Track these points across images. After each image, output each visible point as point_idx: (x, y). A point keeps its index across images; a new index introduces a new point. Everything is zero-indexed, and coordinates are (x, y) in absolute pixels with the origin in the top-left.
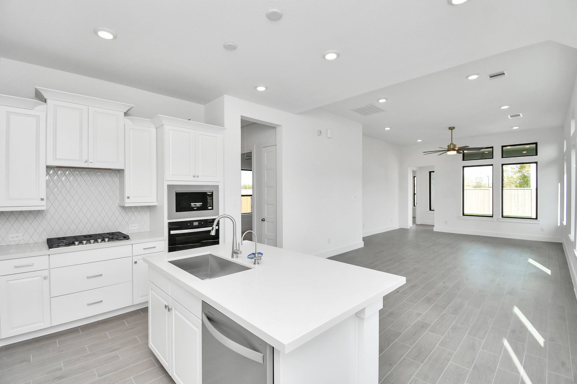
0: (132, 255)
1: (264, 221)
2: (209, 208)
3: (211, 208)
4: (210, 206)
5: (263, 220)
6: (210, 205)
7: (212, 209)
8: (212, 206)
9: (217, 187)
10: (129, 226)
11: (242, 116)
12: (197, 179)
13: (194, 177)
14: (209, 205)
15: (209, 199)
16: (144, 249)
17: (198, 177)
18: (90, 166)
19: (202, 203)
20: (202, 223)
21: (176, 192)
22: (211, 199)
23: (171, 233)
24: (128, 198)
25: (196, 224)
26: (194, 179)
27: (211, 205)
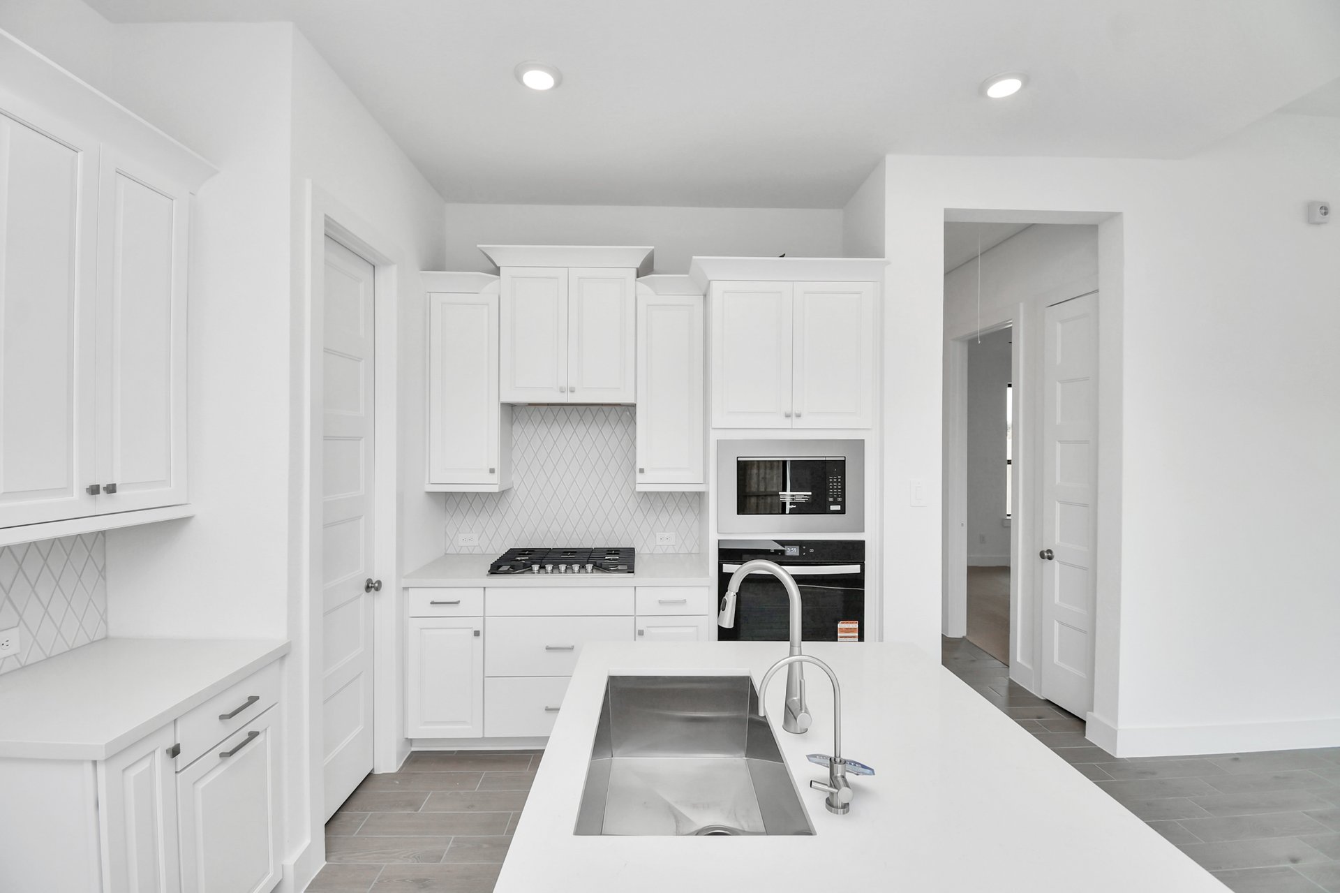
0: (635, 612)
1: (1050, 558)
2: (833, 508)
3: (838, 508)
4: (835, 503)
5: (1047, 555)
6: (835, 499)
7: (842, 511)
8: (843, 504)
9: (859, 445)
10: (655, 537)
11: (947, 212)
12: (798, 423)
13: (788, 416)
14: (831, 499)
15: (833, 482)
16: (660, 602)
17: (798, 416)
18: (570, 401)
19: (810, 493)
20: (812, 551)
21: (739, 459)
22: (837, 482)
23: (724, 571)
24: (642, 471)
25: (793, 551)
26: (787, 423)
27: (839, 499)
